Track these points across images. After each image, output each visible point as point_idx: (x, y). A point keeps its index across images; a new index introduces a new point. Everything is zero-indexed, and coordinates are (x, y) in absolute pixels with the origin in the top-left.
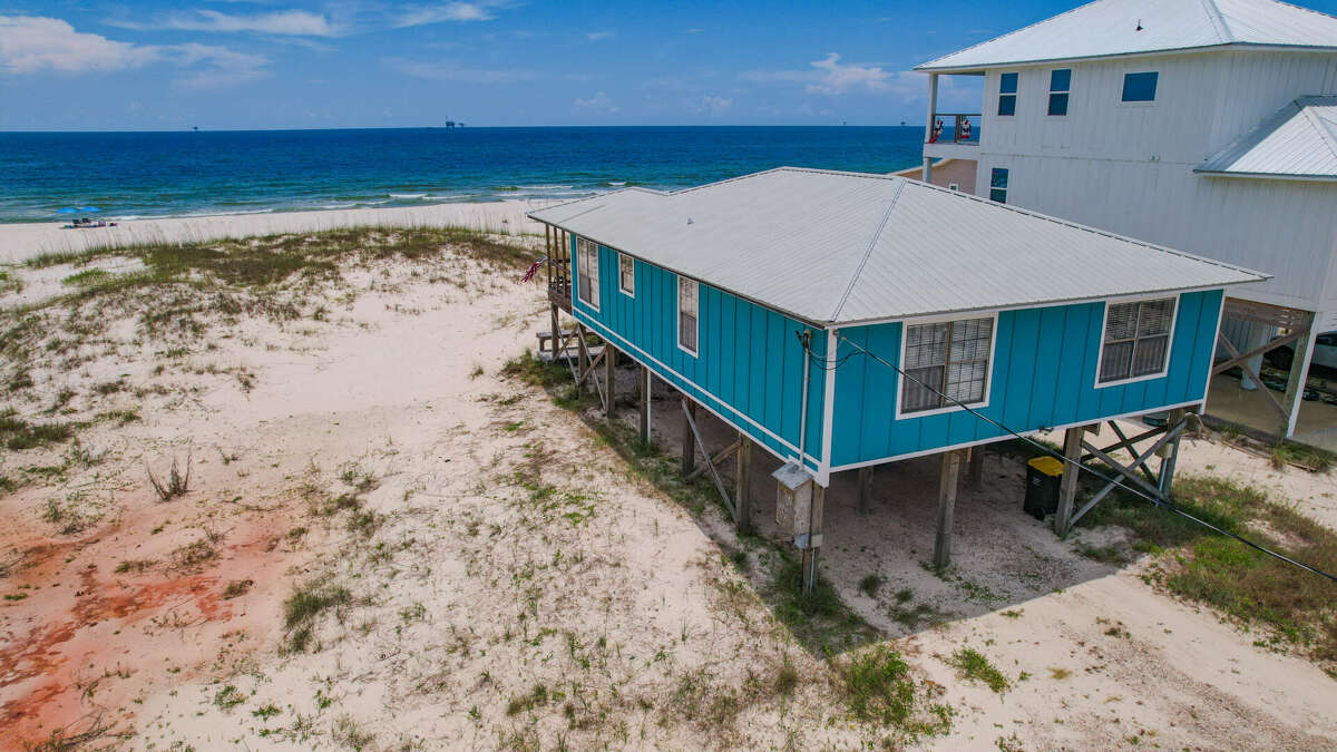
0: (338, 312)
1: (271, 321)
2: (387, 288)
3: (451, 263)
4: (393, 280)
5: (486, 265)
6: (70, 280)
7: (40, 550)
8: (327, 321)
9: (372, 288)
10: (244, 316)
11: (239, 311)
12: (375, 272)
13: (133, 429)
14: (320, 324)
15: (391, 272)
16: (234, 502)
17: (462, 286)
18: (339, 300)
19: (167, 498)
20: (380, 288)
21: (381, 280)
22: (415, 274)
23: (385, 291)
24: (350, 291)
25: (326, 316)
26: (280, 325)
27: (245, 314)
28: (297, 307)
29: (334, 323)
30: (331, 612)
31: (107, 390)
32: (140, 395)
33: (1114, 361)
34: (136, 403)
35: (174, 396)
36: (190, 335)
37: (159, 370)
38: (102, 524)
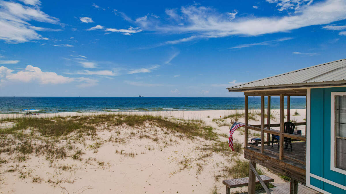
0: (89, 154)
1: (47, 159)
2: (118, 140)
3: (149, 129)
4: (121, 136)
5: (165, 130)
8: (80, 160)
9: (110, 140)
12: (113, 131)
14: (77, 162)
15: (121, 132)
17: (156, 140)
18: (91, 146)
20: (114, 140)
21: (115, 136)
22: (132, 134)
23: (116, 142)
24: (98, 141)
25: (81, 157)
26: (52, 162)
27: (34, 154)
28: (66, 150)
29: (84, 161)
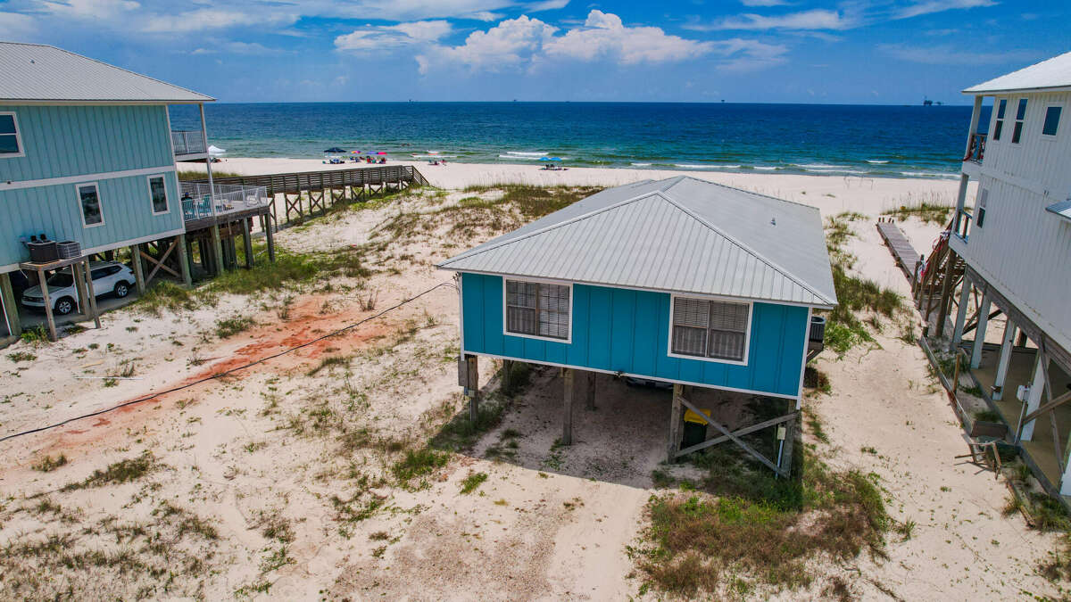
6: (464, 200)
7: (307, 317)
10: (499, 232)
11: (499, 229)
13: (395, 279)
19: (363, 310)
30: (332, 365)
31: (404, 258)
32: (412, 263)
33: (686, 340)
34: (408, 267)
35: (426, 267)
36: (465, 238)
37: (433, 253)
38: (335, 314)
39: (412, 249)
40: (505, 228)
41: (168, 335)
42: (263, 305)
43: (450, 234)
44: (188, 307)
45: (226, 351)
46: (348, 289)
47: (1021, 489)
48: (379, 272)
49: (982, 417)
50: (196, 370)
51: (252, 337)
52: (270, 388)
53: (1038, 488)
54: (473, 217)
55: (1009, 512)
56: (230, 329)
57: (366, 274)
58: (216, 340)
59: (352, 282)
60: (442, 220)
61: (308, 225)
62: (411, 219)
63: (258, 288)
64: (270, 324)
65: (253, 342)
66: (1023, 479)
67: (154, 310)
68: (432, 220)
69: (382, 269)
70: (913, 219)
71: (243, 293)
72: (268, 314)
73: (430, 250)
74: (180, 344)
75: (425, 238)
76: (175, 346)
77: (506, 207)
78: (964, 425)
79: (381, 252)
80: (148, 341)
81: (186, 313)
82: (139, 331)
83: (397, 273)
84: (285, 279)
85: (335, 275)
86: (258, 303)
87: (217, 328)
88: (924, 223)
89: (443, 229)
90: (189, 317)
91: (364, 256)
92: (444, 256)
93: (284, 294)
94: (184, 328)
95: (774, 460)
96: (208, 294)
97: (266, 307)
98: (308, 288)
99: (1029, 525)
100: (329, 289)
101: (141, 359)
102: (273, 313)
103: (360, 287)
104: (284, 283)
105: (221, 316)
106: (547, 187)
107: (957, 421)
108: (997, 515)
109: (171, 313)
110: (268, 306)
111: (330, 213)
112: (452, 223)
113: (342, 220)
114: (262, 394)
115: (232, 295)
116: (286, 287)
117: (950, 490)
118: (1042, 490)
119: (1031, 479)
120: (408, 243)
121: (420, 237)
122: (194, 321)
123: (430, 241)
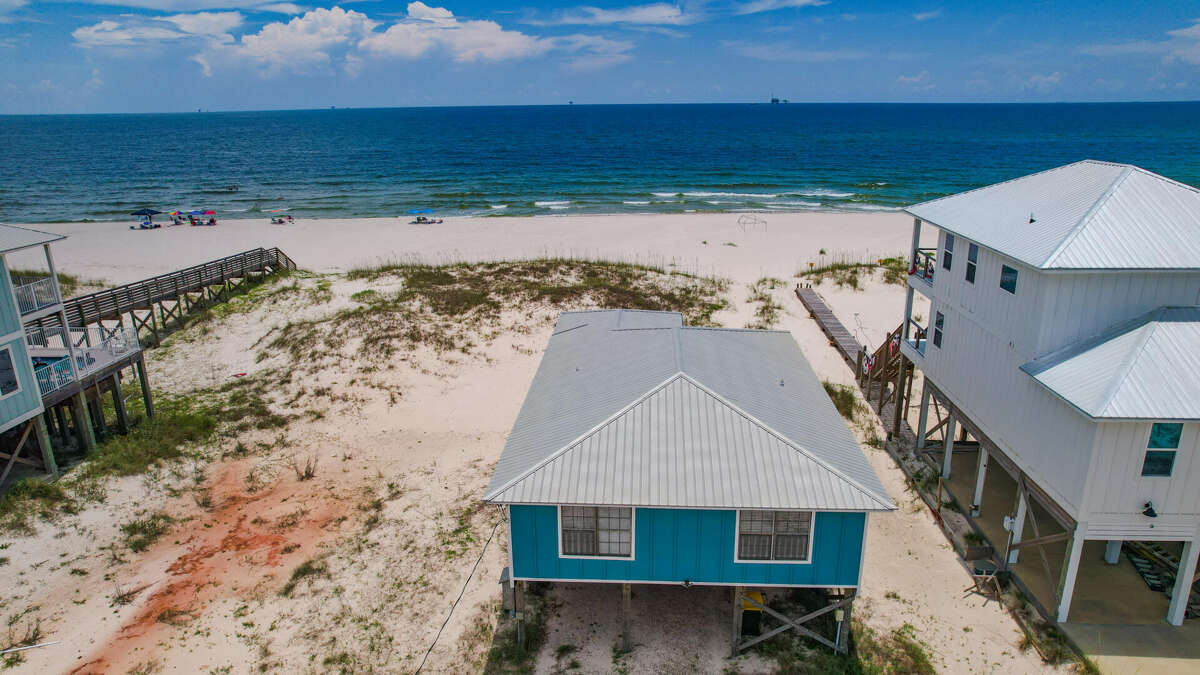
0: (481, 346)
1: (435, 349)
2: (523, 329)
4: (531, 322)
6: (358, 297)
7: (233, 499)
8: (469, 354)
9: (512, 328)
10: (421, 345)
11: (419, 340)
12: (524, 312)
13: (318, 425)
14: (465, 357)
15: (534, 314)
16: (329, 489)
18: (486, 336)
19: (302, 479)
20: (518, 329)
21: (523, 320)
22: (548, 318)
23: (519, 331)
24: (498, 328)
25: (470, 350)
26: (439, 354)
27: (423, 342)
28: (456, 341)
29: (472, 356)
30: (309, 578)
31: (320, 393)
32: (333, 400)
33: (751, 546)
34: (329, 405)
35: (350, 403)
36: (383, 356)
37: (353, 382)
38: (266, 489)
39: (325, 379)
40: (426, 339)
41: (57, 561)
42: (167, 487)
43: (364, 351)
44: (68, 510)
45: (153, 571)
46: (268, 447)
47: (1024, 618)
48: (296, 417)
49: (969, 538)
50: (128, 612)
51: (177, 543)
52: (246, 625)
53: (1037, 617)
54: (384, 326)
55: (1024, 646)
56: (144, 535)
57: (281, 422)
58: (130, 556)
59: (269, 436)
60: (347, 332)
61: (167, 346)
62: (305, 333)
63: (151, 461)
64: (192, 518)
65: (183, 551)
66: (1023, 608)
67: (22, 525)
68: (334, 332)
69: (299, 412)
70: (828, 282)
71: (133, 473)
72: (180, 501)
73: (347, 378)
74: (83, 573)
75: (334, 360)
76: (77, 577)
77: (416, 305)
78: (956, 548)
79: (287, 385)
80: (33, 577)
81: (68, 519)
82: (13, 560)
83: (319, 416)
84: (181, 443)
85: (243, 428)
86: (160, 486)
87: (124, 536)
88: (838, 286)
89: (353, 345)
90: (75, 526)
91: (265, 392)
92: (366, 384)
93: (189, 466)
94: (75, 545)
95: (834, 641)
96: (88, 483)
97: (174, 491)
98: (214, 452)
99: (1043, 659)
100: (241, 450)
101: (37, 608)
102: (188, 498)
103: (282, 443)
104: (181, 448)
105: (121, 513)
106: (446, 267)
107: (948, 544)
108: (1015, 651)
109: (48, 525)
110: (176, 488)
111: (189, 324)
112: (361, 336)
113: (210, 334)
114: (239, 636)
115: (119, 479)
116: (187, 455)
117: (972, 630)
118: (1039, 617)
119: (1031, 607)
120: (316, 369)
121: (327, 360)
122: (84, 530)
123: (342, 363)
